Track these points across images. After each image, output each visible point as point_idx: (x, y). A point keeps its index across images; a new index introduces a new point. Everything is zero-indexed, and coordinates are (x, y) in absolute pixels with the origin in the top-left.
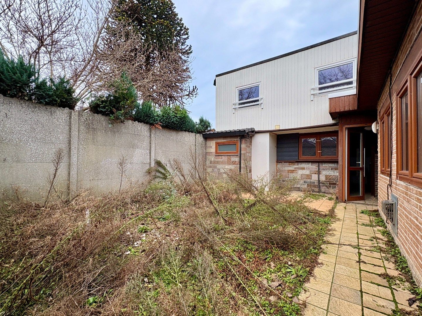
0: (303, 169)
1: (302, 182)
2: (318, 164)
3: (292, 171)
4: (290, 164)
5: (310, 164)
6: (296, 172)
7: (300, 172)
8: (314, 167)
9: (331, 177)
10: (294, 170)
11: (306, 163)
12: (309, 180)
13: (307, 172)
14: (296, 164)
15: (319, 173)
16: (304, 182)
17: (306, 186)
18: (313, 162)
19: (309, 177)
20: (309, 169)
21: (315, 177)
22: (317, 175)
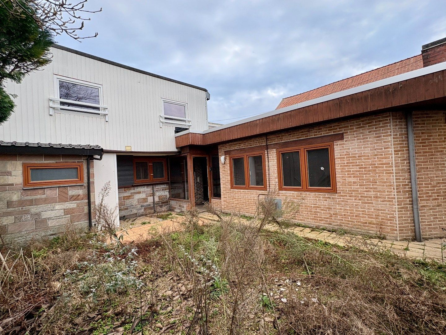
0: (139, 193)
1: (139, 206)
2: (152, 186)
3: (128, 197)
4: (126, 189)
5: (146, 187)
6: (133, 197)
7: (137, 197)
8: (148, 190)
9: (162, 197)
10: (130, 196)
11: (142, 187)
12: (145, 204)
13: (143, 196)
14: (132, 188)
15: (153, 195)
16: (141, 206)
17: (143, 210)
18: (148, 185)
19: (145, 200)
20: (144, 192)
21: (150, 199)
22: (152, 197)
